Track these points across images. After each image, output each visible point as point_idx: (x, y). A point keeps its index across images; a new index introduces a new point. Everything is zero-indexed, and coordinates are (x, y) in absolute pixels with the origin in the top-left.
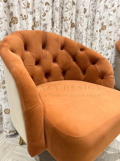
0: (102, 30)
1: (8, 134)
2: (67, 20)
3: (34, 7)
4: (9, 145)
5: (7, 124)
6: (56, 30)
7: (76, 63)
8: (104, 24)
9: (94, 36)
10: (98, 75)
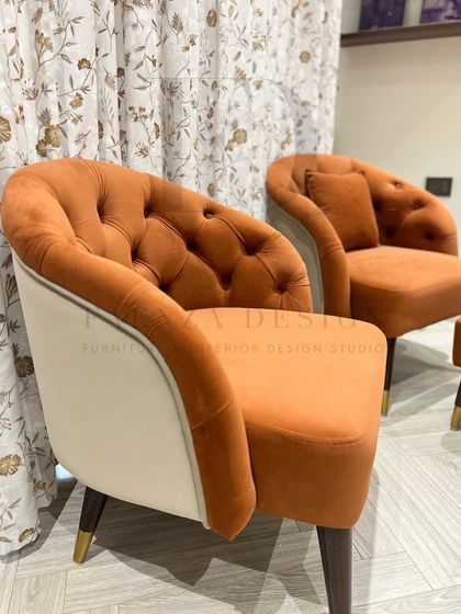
0: (235, 144)
1: (18, 546)
2: (146, 117)
3: (39, 73)
4: (38, 580)
5: (9, 513)
6: (114, 152)
7: (196, 254)
8: (241, 127)
9: (219, 166)
10: (271, 283)
